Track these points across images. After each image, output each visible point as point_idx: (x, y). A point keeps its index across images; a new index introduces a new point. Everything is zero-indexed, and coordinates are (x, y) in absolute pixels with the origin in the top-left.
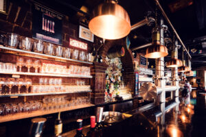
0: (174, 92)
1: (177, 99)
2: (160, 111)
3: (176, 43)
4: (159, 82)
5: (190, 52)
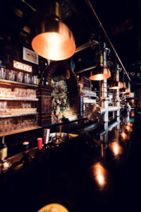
0: (116, 112)
1: (118, 119)
3: (118, 66)
4: (102, 103)
5: (130, 75)
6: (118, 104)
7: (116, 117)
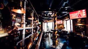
0: (31, 29)
2: (22, 39)
3: (33, 10)
4: (22, 25)
5: (39, 16)
6: (33, 26)
7: (31, 31)
